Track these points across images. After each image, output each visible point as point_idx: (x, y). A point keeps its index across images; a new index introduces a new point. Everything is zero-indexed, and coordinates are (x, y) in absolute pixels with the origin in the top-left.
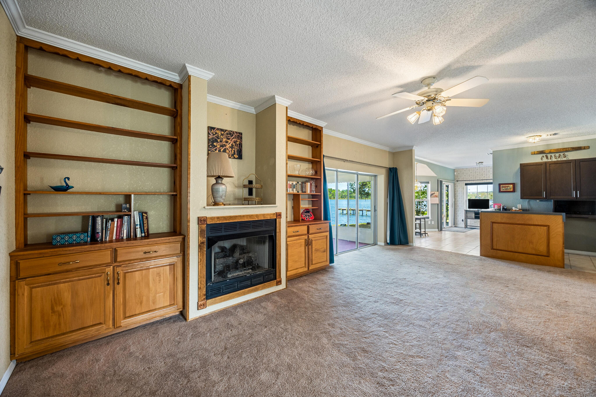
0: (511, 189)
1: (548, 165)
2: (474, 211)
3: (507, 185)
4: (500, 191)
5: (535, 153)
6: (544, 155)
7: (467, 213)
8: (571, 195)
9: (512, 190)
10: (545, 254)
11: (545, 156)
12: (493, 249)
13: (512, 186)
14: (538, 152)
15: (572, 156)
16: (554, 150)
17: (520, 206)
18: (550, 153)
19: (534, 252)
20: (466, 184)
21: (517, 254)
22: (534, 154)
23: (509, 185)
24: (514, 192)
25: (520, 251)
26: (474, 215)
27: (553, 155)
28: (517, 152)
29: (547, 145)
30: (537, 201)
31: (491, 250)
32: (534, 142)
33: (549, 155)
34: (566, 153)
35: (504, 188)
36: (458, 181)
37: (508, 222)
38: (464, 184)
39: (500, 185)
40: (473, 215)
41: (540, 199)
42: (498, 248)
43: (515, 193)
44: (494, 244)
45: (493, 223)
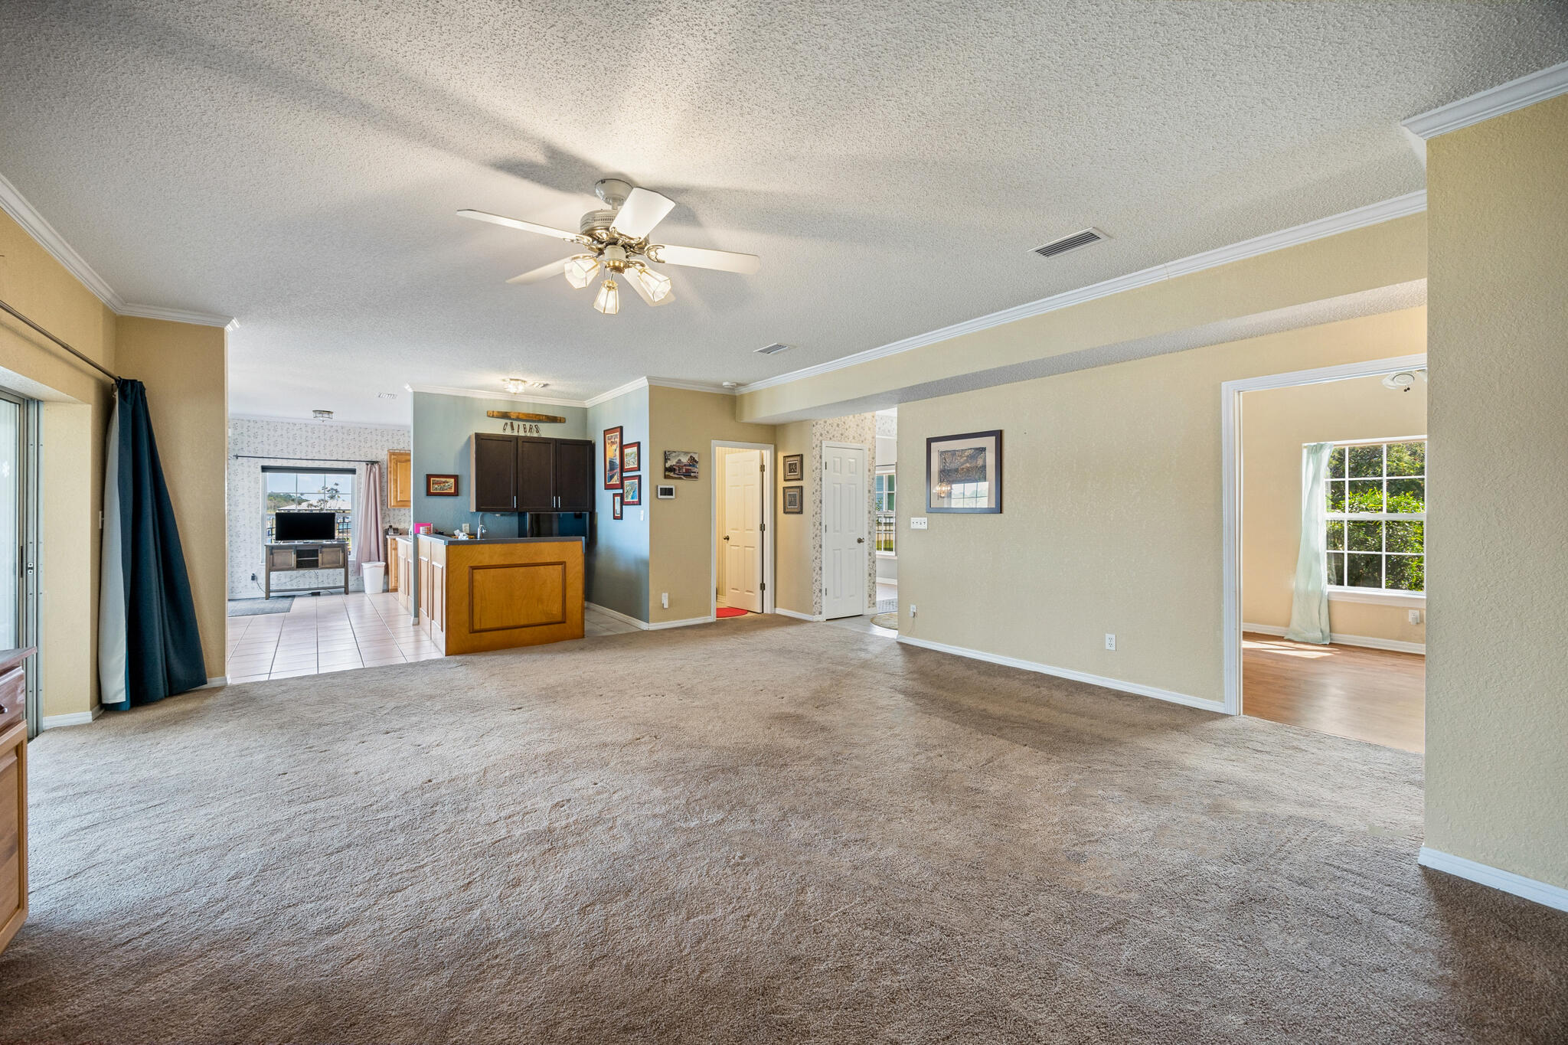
0: (451, 488)
1: (520, 443)
2: (296, 546)
3: (443, 480)
4: (429, 493)
5: (495, 414)
6: (509, 422)
7: (272, 554)
8: (550, 503)
9: (453, 491)
10: (559, 619)
11: (509, 424)
12: (473, 631)
13: (453, 480)
14: (498, 412)
15: (548, 431)
16: (524, 414)
17: (468, 528)
18: (518, 419)
19: (544, 620)
20: (265, 469)
21: (517, 630)
22: (492, 415)
23: (448, 480)
24: (457, 495)
25: (522, 623)
26: (294, 556)
27: (521, 424)
28: (462, 405)
29: (513, 402)
30: (497, 515)
31: (469, 635)
32: (515, 393)
33: (516, 424)
34: (539, 425)
35: (436, 486)
36: (237, 457)
37: (502, 563)
38: (260, 469)
39: (429, 477)
40: (293, 559)
41: (506, 510)
42: (483, 627)
43: (459, 497)
44: (475, 618)
45: (474, 568)
